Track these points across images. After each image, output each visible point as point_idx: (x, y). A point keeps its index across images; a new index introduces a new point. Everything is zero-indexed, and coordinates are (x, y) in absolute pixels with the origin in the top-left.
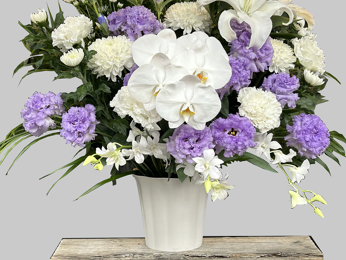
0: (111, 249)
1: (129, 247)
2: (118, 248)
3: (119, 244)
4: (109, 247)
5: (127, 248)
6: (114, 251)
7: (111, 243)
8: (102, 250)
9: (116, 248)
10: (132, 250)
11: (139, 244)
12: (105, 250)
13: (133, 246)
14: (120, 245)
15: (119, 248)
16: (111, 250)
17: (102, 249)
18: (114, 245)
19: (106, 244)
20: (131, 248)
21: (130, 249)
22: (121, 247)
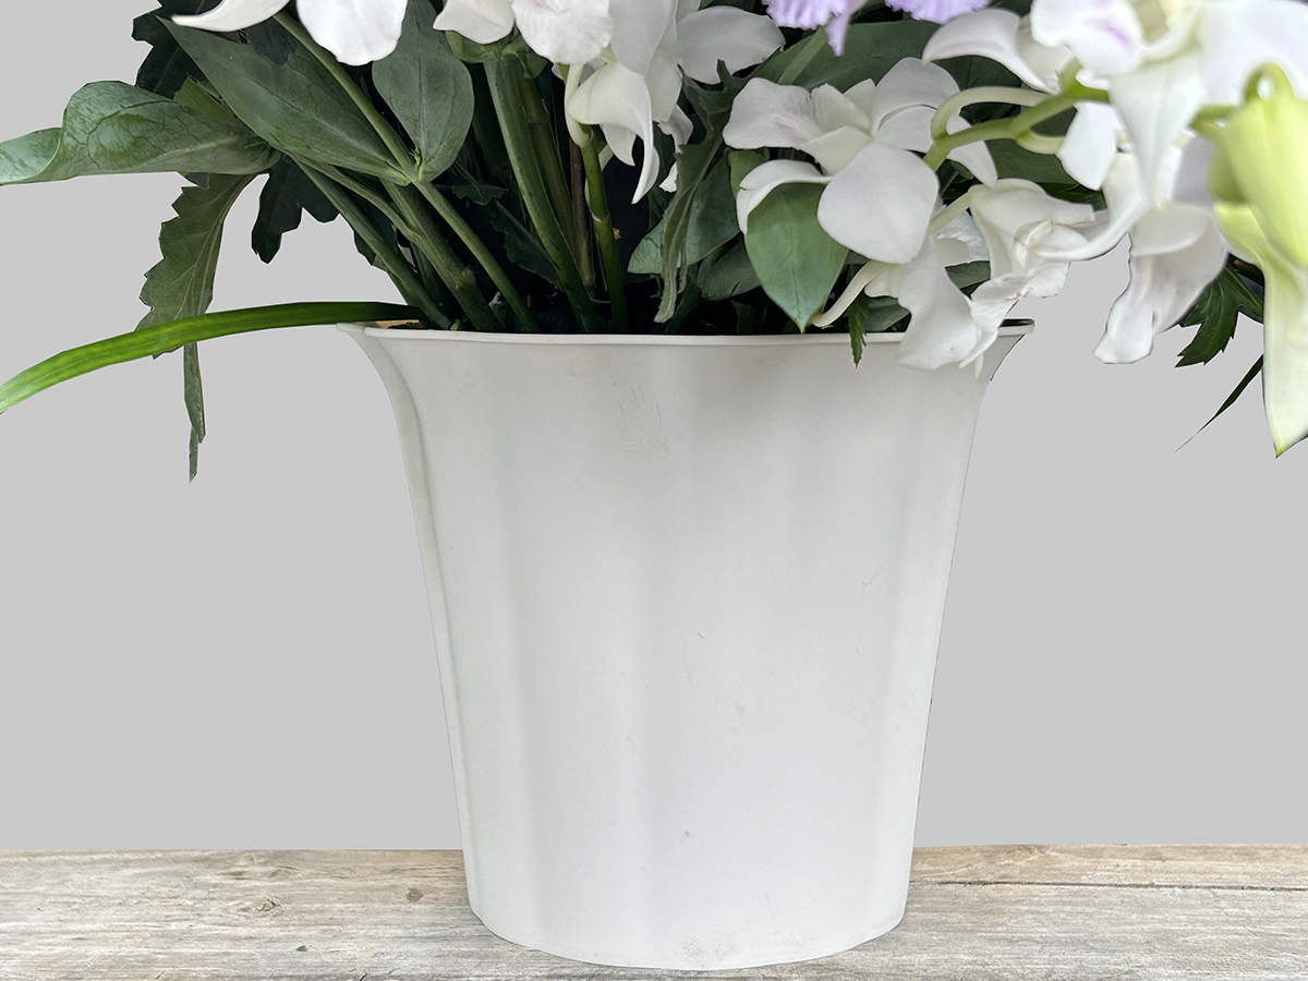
0: (181, 938)
1: (332, 921)
2: (243, 932)
3: (262, 895)
4: (173, 926)
5: (314, 931)
6: (201, 960)
7: (206, 886)
8: (106, 951)
9: (228, 931)
10: (348, 949)
11: (414, 895)
12: (124, 951)
13: (366, 913)
14: (269, 907)
15: (254, 932)
16: (178, 949)
17: (106, 942)
18: (214, 907)
19: (157, 897)
20: (351, 929)
21: (336, 944)
22: (265, 927)
